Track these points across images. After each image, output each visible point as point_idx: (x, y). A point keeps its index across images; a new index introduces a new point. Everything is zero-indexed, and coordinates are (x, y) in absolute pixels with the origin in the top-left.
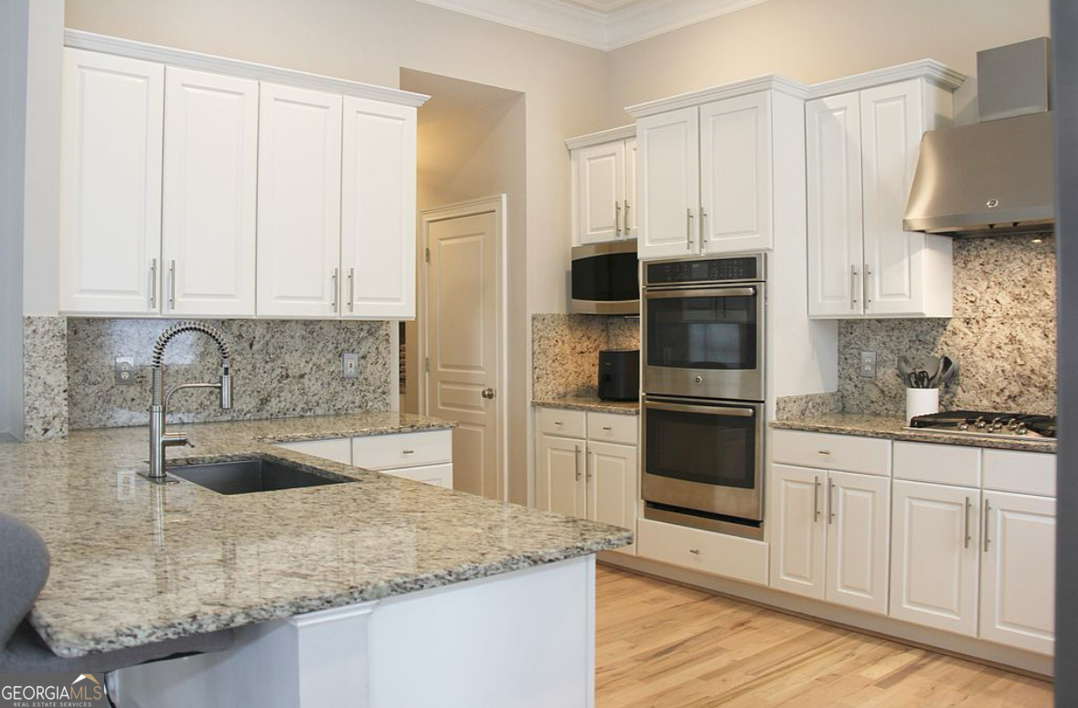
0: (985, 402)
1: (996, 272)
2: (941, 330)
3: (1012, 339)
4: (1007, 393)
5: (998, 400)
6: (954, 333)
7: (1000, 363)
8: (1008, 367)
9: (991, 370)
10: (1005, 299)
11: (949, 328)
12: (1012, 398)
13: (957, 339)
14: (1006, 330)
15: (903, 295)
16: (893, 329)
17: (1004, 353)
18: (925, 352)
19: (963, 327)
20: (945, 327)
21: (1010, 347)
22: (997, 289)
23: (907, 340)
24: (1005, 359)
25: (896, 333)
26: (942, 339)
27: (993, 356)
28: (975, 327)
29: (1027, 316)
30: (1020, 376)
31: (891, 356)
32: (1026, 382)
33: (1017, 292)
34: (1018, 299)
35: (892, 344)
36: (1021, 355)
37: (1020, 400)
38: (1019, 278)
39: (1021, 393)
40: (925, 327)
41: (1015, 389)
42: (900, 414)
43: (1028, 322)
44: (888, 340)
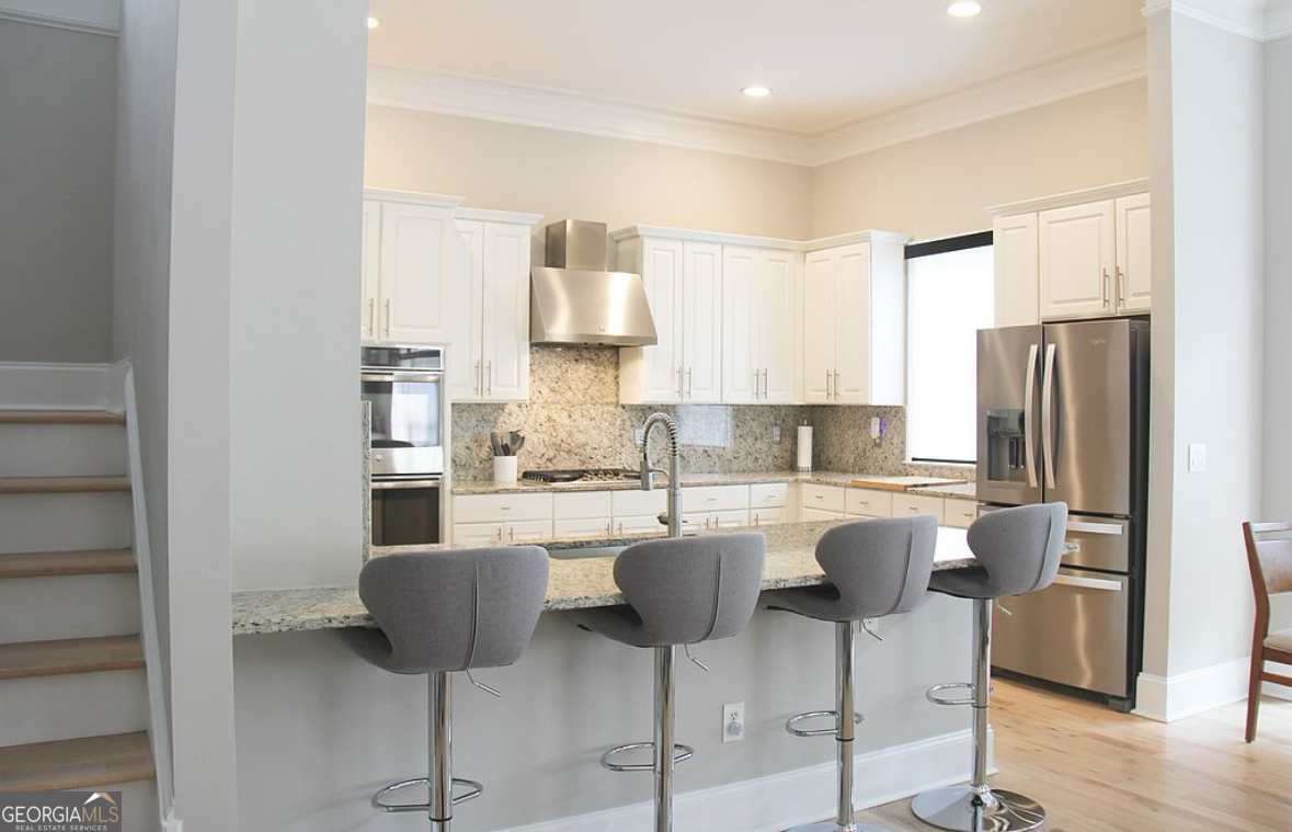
0: (532, 464)
1: (540, 371)
2: (500, 412)
3: (549, 419)
4: (546, 456)
5: (540, 462)
6: (510, 414)
7: (542, 436)
8: (547, 439)
9: (536, 440)
10: (545, 391)
11: (506, 410)
12: (550, 460)
13: (513, 419)
14: (545, 413)
15: (513, 386)
16: (463, 411)
17: (544, 429)
18: (488, 429)
19: (516, 409)
20: (503, 410)
21: (548, 424)
22: (539, 383)
23: (474, 420)
24: (545, 433)
25: (466, 414)
26: (501, 419)
27: (536, 431)
28: (525, 410)
29: (559, 403)
30: (554, 444)
31: (461, 433)
32: (558, 448)
33: (553, 385)
34: (553, 390)
35: (462, 423)
36: (555, 430)
37: (554, 461)
38: (554, 376)
39: (555, 456)
40: (489, 409)
41: (551, 454)
42: (470, 478)
43: (559, 407)
44: (458, 420)
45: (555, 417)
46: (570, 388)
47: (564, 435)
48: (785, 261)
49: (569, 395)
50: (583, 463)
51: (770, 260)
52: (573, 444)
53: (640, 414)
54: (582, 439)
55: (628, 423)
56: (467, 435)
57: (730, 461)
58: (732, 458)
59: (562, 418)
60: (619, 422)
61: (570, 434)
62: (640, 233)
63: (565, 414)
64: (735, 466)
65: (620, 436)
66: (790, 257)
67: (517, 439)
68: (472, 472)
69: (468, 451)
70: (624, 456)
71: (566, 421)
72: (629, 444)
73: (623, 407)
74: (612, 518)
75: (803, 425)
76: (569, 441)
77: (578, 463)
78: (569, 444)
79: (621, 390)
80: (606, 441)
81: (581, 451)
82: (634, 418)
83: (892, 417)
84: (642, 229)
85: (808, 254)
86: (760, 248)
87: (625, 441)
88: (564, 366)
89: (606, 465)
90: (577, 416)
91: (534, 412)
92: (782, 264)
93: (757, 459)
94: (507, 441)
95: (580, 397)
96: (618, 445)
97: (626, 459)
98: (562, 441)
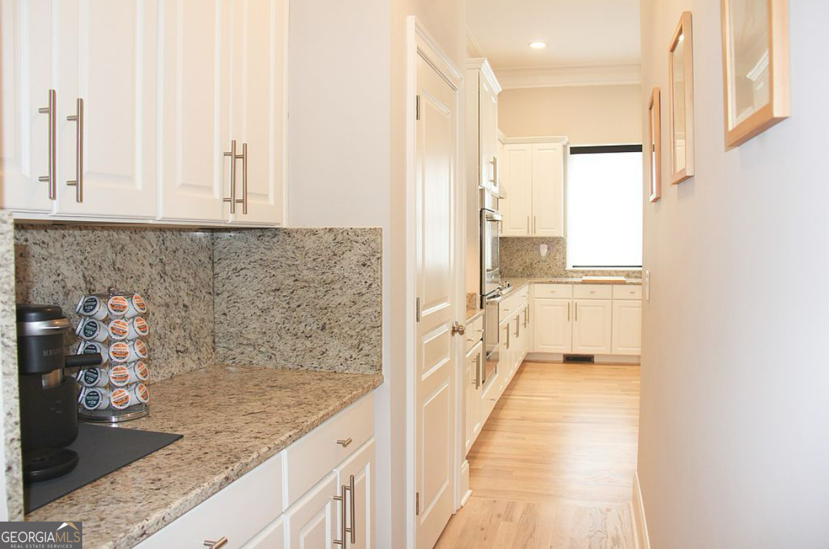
83: (556, 244)
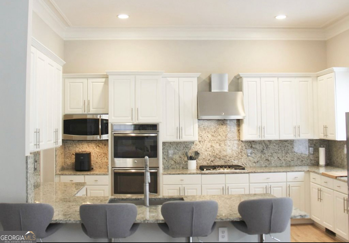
1: (207, 129)
2: (192, 144)
3: (212, 146)
4: (210, 160)
5: (208, 162)
6: (196, 145)
8: (210, 153)
9: (206, 154)
10: (210, 136)
11: (195, 143)
13: (197, 147)
14: (210, 144)
15: (191, 135)
16: (178, 144)
19: (199, 143)
21: (211, 148)
22: (207, 133)
23: (182, 147)
24: (210, 151)
26: (193, 147)
27: (207, 151)
28: (202, 143)
29: (215, 140)
30: (214, 156)
31: (177, 152)
32: (215, 157)
33: (213, 134)
34: (213, 136)
35: (178, 148)
36: (214, 150)
37: (214, 162)
38: (213, 130)
39: (214, 160)
40: (188, 143)
41: (213, 159)
42: (181, 168)
43: (215, 142)
44: (176, 147)
45: (214, 145)
46: (220, 135)
47: (218, 152)
48: (307, 81)
49: (219, 137)
50: (226, 162)
51: (300, 81)
52: (221, 156)
53: (249, 144)
54: (225, 154)
55: (244, 147)
56: (179, 152)
57: (290, 162)
58: (290, 160)
59: (217, 146)
60: (240, 147)
61: (220, 152)
62: (241, 76)
63: (218, 144)
64: (292, 163)
65: (241, 152)
66: (310, 80)
67: (197, 154)
68: (182, 165)
69: (180, 158)
70: (242, 160)
71: (218, 147)
72: (245, 155)
73: (242, 141)
74: (225, 184)
75: (321, 147)
76: (220, 154)
77: (223, 162)
78: (220, 156)
79: (241, 135)
80: (235, 154)
81: (225, 158)
82: (246, 146)
84: (241, 74)
85: (319, 77)
86: (295, 77)
87: (243, 154)
88: (217, 127)
89: (236, 163)
90: (223, 145)
91: (205, 144)
92: (307, 82)
93: (302, 161)
94: (193, 155)
95: (224, 138)
96: (240, 156)
97: (243, 161)
98: (217, 154)
